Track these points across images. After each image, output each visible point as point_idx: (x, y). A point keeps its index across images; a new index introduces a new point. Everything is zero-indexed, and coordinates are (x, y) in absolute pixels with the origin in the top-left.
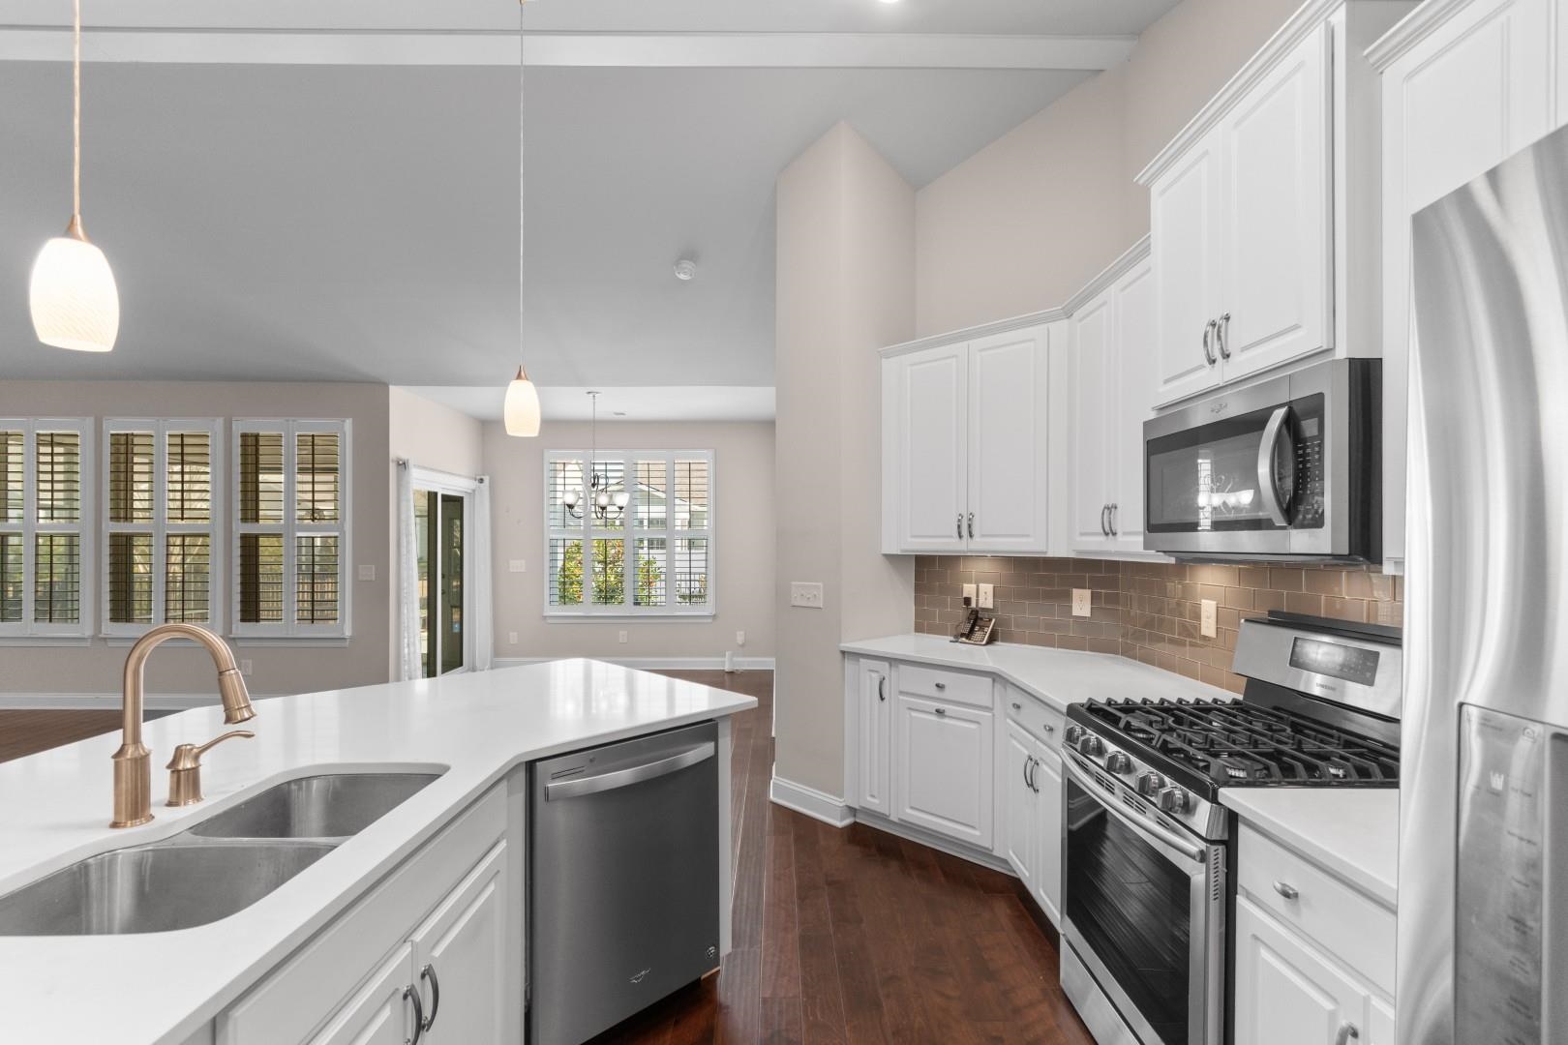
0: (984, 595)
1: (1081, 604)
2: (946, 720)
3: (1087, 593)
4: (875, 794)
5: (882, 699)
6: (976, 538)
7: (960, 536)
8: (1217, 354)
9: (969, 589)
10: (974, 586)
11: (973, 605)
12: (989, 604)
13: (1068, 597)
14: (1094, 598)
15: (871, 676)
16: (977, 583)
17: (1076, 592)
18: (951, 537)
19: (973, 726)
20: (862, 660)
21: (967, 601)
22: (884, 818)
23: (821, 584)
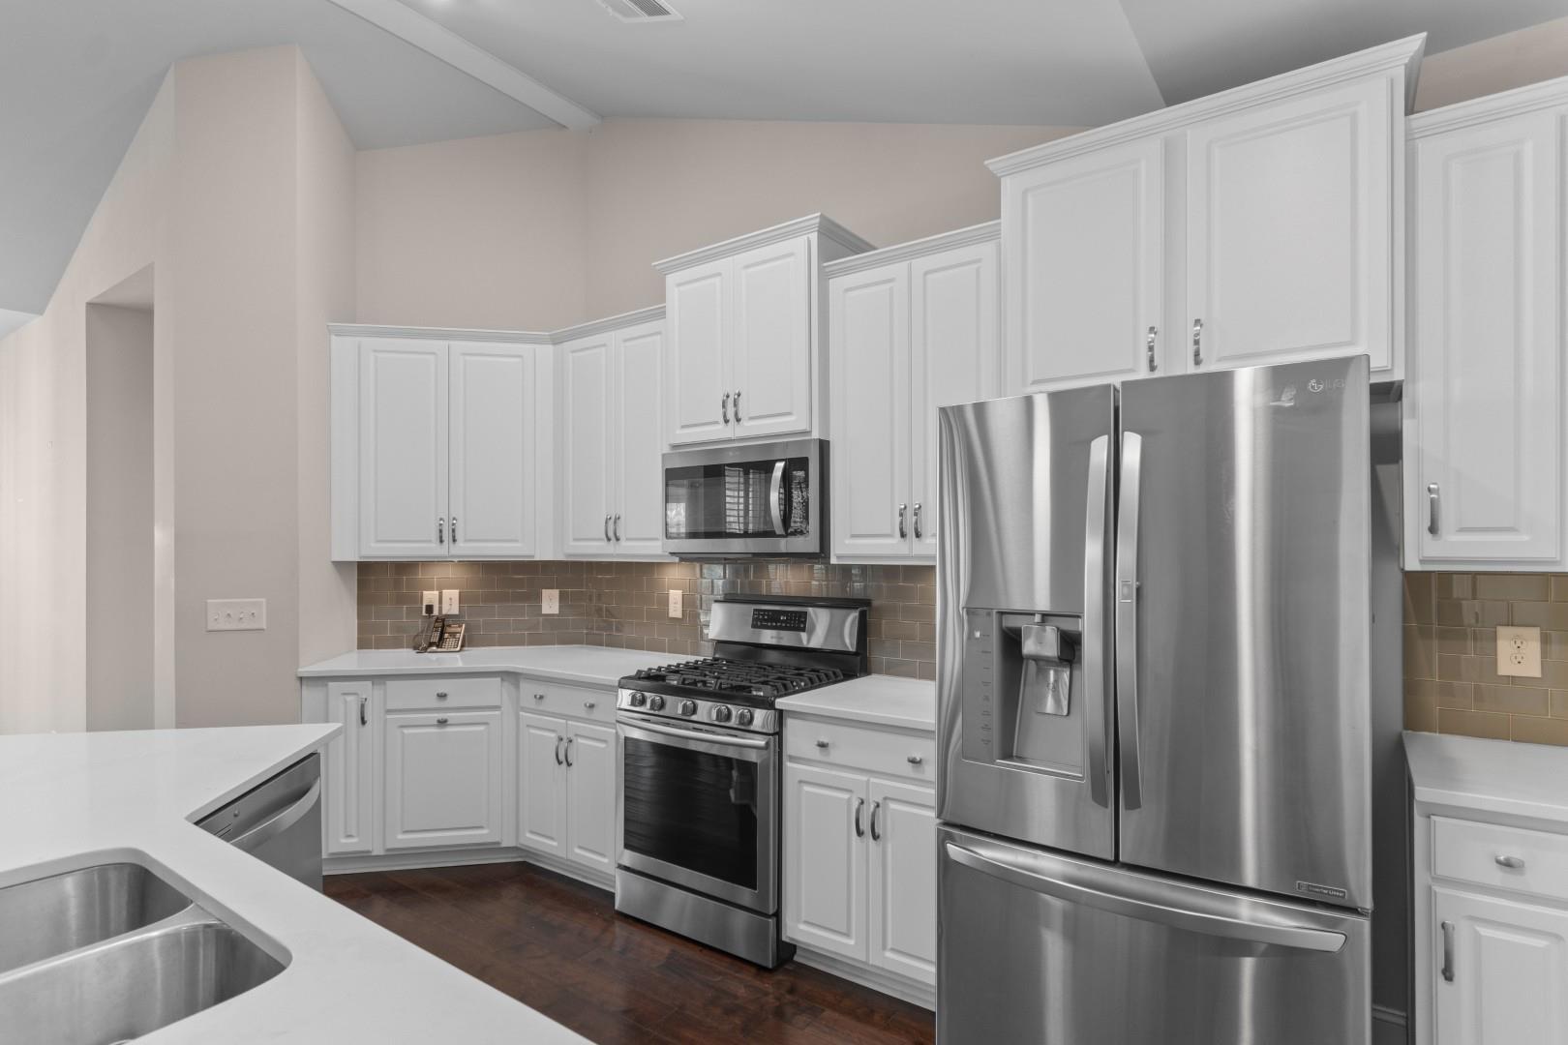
0: (449, 602)
1: (550, 603)
2: (449, 729)
3: (556, 593)
4: (354, 833)
5: (363, 722)
6: (460, 543)
7: (441, 541)
8: (731, 416)
9: (430, 596)
10: (436, 593)
11: (436, 612)
12: (455, 611)
13: (538, 598)
14: (562, 597)
15: (346, 702)
16: (440, 589)
17: (546, 593)
18: (430, 541)
19: (481, 728)
20: (331, 684)
21: (430, 609)
22: (364, 856)
23: (264, 600)
